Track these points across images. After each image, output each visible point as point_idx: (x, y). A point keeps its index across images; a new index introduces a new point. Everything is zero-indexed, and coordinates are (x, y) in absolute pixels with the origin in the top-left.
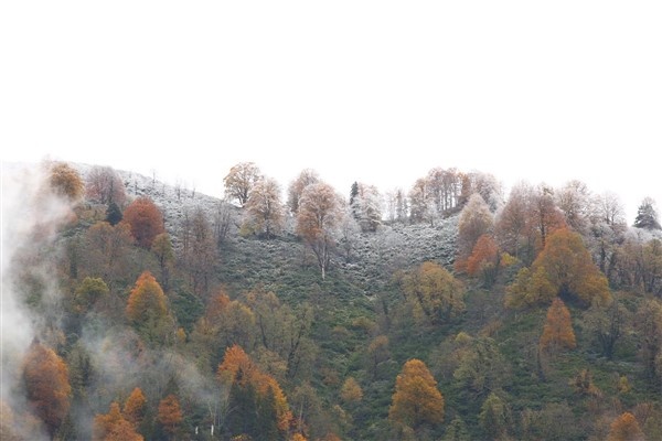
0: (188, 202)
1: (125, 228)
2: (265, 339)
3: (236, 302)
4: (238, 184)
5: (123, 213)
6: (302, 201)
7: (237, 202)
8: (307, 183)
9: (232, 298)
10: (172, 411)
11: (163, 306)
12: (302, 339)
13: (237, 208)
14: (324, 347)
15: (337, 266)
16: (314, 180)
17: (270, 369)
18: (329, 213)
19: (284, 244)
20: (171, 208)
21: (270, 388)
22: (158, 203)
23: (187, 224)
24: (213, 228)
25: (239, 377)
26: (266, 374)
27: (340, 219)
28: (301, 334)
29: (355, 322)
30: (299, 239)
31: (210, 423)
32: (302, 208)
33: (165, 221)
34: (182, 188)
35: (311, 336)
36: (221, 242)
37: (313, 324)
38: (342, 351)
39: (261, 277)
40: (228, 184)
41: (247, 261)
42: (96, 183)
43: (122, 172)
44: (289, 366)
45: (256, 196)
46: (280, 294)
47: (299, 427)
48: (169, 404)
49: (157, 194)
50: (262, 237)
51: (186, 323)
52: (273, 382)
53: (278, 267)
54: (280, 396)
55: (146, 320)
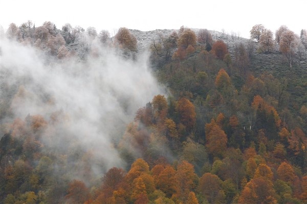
0: (238, 42)
1: (213, 52)
2: (269, 92)
3: (257, 79)
4: (256, 32)
5: (212, 47)
6: (281, 38)
7: (256, 40)
8: (283, 31)
9: (255, 78)
10: (234, 121)
11: (229, 82)
12: (284, 91)
13: (256, 42)
14: (292, 94)
15: (296, 62)
16: (286, 30)
17: (272, 103)
18: (292, 42)
19: (275, 55)
20: (231, 44)
21: (272, 111)
22: (225, 42)
23: (236, 49)
24: (247, 51)
25: (260, 107)
26: (270, 106)
27: (297, 44)
28: (283, 90)
29: (304, 84)
30: (281, 53)
31: (250, 125)
32: (281, 41)
33: (228, 49)
34: (234, 36)
35: (287, 90)
36: (250, 56)
37: (288, 85)
38: (300, 96)
39: (266, 69)
40: (252, 33)
41: (261, 62)
42: (201, 36)
43: (211, 31)
44: (279, 102)
45: (263, 38)
46: (274, 75)
47: (284, 125)
48: (233, 118)
49: (225, 39)
50: (266, 53)
51: (238, 87)
52: (273, 109)
53: (273, 64)
54: (276, 113)
55: (223, 87)
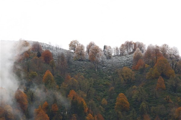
0: (59, 51)
1: (42, 58)
2: (80, 88)
3: (72, 78)
4: (73, 45)
5: (42, 54)
6: (90, 50)
7: (72, 51)
8: (91, 46)
9: (72, 77)
10: (55, 108)
11: (53, 80)
12: (91, 88)
13: (72, 53)
14: (97, 90)
15: (100, 68)
16: (94, 45)
17: (82, 96)
18: (98, 54)
19: (85, 62)
20: (55, 53)
21: (82, 101)
22: (51, 51)
23: (59, 57)
24: (66, 58)
25: (73, 98)
26: (81, 98)
27: (101, 55)
28: (90, 87)
29: (105, 83)
30: (89, 61)
31: (66, 111)
32: (90, 52)
33: (53, 56)
34: (58, 47)
35: (93, 87)
36: (68, 62)
37: (94, 84)
38: (102, 91)
39: (79, 71)
40: (70, 46)
41: (76, 67)
42: (34, 46)
43: (41, 43)
44: (87, 95)
45: (78, 49)
46: (84, 76)
47: (90, 112)
48: (54, 106)
49: (51, 49)
50: (80, 60)
51: (59, 84)
52: (83, 100)
53: (84, 68)
54: (85, 103)
55: (48, 83)
